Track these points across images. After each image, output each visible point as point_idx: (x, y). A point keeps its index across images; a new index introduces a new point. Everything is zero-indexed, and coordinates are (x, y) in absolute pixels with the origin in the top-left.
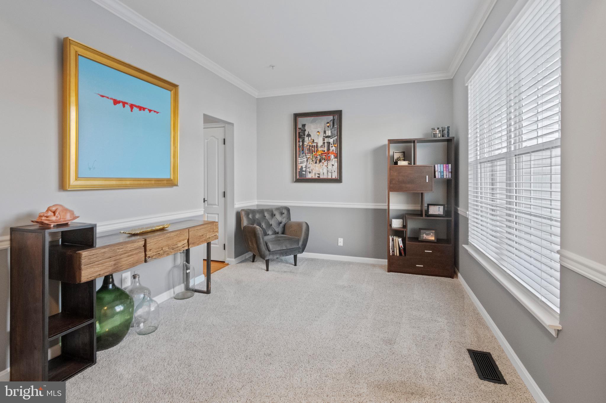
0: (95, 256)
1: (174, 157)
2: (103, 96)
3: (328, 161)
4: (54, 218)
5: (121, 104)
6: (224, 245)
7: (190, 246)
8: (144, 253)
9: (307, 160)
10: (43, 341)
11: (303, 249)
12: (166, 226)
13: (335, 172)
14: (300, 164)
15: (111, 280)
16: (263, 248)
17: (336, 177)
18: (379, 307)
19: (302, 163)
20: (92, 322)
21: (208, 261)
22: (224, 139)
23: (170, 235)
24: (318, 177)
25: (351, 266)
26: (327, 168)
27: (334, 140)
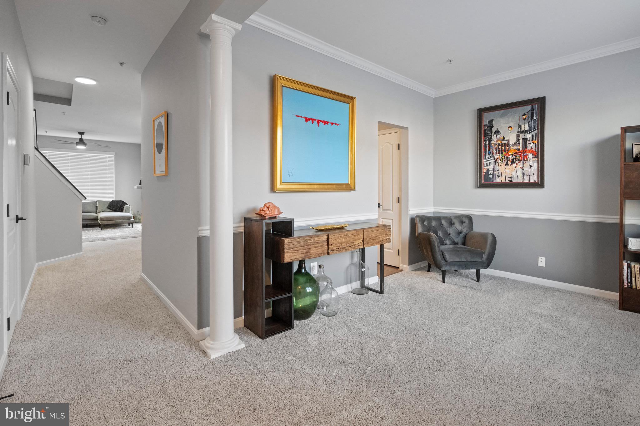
0: (293, 243)
1: (352, 164)
2: (298, 116)
3: (524, 162)
4: (268, 212)
5: (311, 121)
6: (399, 250)
7: (365, 246)
8: (327, 246)
9: (495, 162)
10: (262, 301)
11: (487, 265)
12: (344, 226)
13: (534, 174)
14: (486, 166)
15: (303, 266)
16: (439, 257)
17: (535, 181)
18: (595, 349)
19: (488, 165)
20: (291, 295)
21: (381, 264)
22: (399, 144)
23: (347, 233)
24: (509, 181)
25: (557, 293)
26: (523, 170)
27: (533, 135)
